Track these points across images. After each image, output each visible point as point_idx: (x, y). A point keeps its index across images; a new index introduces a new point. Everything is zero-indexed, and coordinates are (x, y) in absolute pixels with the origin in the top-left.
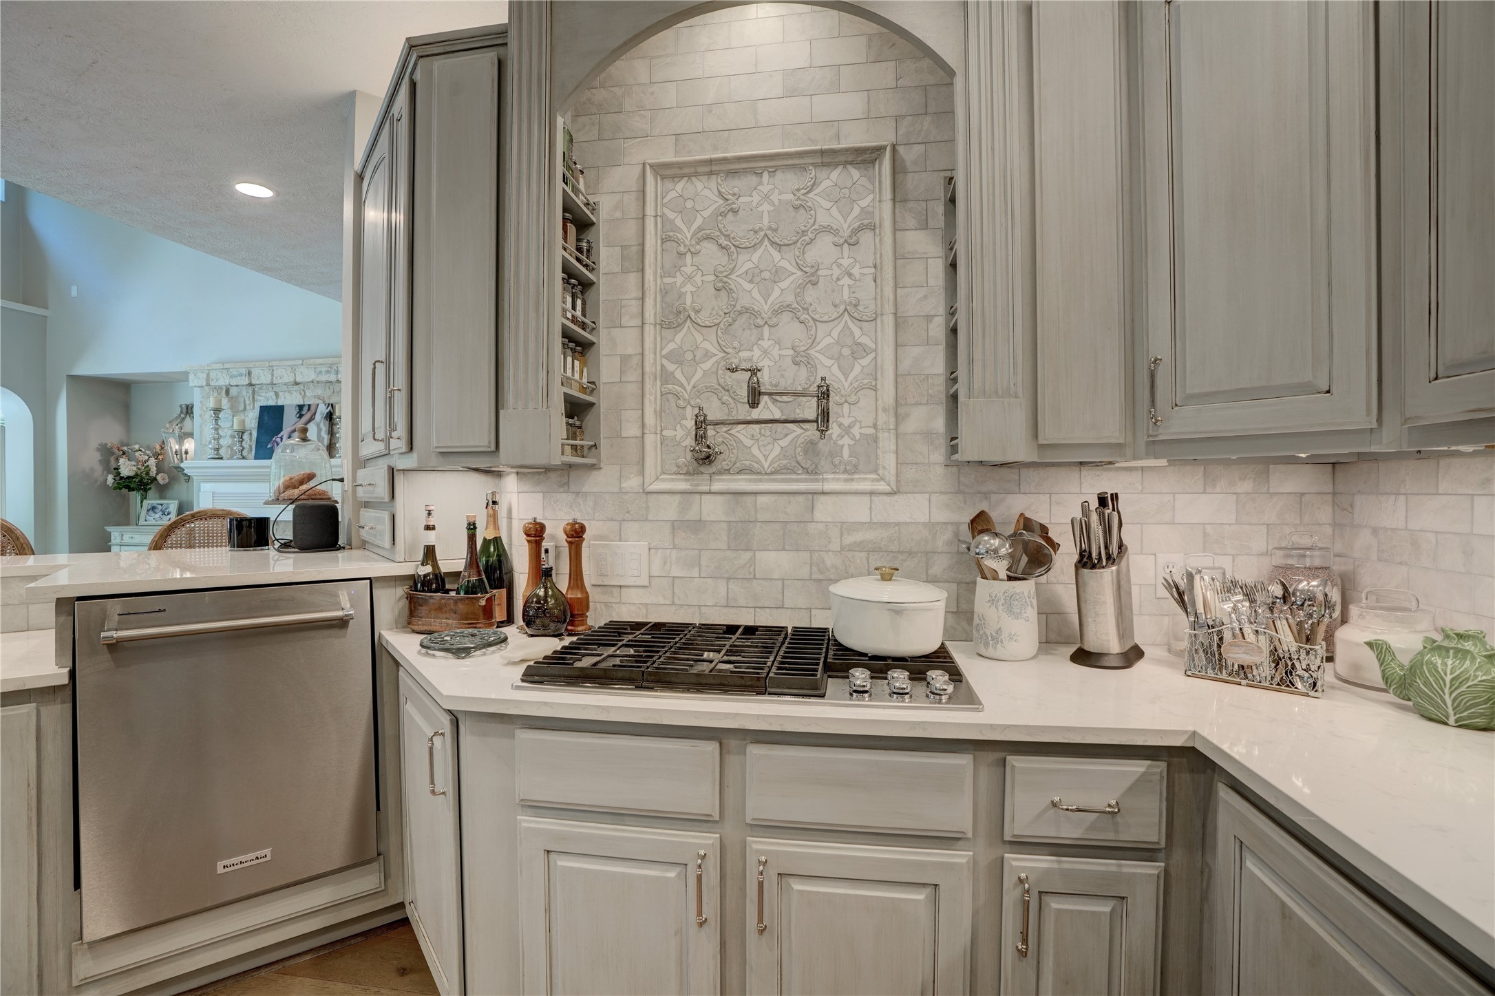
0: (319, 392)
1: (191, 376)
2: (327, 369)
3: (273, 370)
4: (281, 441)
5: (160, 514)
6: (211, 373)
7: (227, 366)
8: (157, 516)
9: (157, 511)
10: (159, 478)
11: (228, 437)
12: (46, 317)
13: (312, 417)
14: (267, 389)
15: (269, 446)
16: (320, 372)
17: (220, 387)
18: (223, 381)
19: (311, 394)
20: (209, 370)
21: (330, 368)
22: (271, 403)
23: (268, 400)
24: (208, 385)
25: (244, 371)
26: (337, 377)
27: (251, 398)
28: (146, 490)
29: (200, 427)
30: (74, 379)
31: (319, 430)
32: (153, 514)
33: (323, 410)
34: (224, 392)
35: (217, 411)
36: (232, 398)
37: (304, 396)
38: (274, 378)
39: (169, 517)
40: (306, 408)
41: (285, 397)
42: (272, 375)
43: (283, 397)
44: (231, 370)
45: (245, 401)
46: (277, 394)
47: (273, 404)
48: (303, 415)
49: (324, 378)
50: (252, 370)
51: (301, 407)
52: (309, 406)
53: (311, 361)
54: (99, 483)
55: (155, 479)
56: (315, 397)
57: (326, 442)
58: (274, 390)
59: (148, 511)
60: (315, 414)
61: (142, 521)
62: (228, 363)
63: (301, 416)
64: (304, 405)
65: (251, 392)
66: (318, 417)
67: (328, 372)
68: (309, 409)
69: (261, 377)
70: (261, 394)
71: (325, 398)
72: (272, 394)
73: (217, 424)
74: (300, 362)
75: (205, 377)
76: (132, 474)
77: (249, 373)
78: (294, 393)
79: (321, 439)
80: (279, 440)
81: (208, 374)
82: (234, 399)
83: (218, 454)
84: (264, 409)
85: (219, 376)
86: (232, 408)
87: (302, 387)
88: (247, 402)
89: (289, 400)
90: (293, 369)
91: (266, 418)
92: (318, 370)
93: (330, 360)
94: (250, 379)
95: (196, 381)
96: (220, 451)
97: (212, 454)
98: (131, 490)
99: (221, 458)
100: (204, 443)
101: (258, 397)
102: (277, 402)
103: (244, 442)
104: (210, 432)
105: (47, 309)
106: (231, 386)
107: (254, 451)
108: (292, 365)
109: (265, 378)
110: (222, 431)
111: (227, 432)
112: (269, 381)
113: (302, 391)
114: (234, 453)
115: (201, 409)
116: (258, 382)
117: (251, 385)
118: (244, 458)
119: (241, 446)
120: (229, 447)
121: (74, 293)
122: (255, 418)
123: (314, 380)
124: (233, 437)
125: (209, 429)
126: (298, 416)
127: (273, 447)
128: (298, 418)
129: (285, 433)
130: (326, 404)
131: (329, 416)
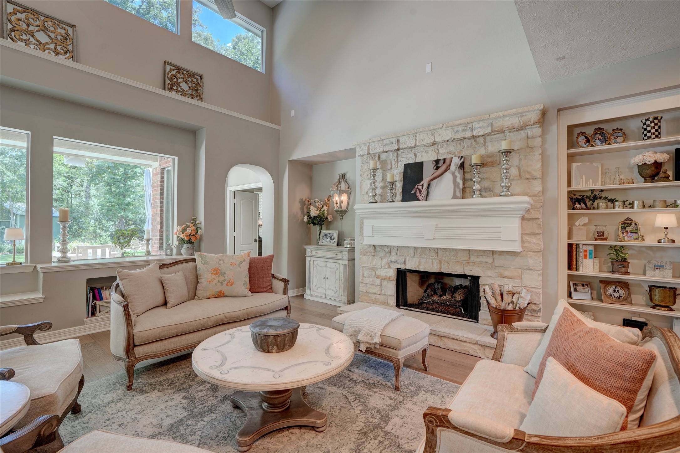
0: (452, 149)
1: (357, 149)
2: (463, 128)
3: (416, 137)
4: (422, 187)
5: (329, 239)
7: (383, 138)
8: (328, 240)
9: (328, 237)
10: (329, 217)
11: (379, 188)
12: (280, 130)
13: (447, 168)
14: (408, 152)
15: (413, 192)
16: (457, 131)
17: (374, 155)
18: (379, 150)
19: (444, 151)
20: (370, 143)
21: (466, 127)
22: (411, 161)
23: (409, 160)
24: (369, 153)
25: (394, 140)
26: (472, 133)
27: (396, 160)
28: (321, 225)
29: (361, 182)
30: (291, 162)
31: (455, 177)
32: (325, 239)
33: (456, 161)
34: (376, 158)
35: (375, 170)
36: (382, 161)
37: (438, 154)
38: (417, 141)
39: (334, 241)
40: (441, 162)
41: (422, 156)
42: (416, 140)
43: (420, 156)
44: (385, 141)
45: (391, 162)
46: (415, 155)
47: (413, 162)
48: (440, 167)
49: (460, 135)
50: (400, 139)
51: (437, 162)
52: (444, 160)
53: (451, 123)
54: (299, 220)
55: (327, 218)
56: (448, 153)
57: (461, 186)
58: (413, 152)
59: (323, 237)
60: (450, 165)
61: (320, 243)
62: (384, 136)
63: (438, 168)
64: (440, 160)
65: (396, 155)
66: (453, 167)
67: (464, 130)
68: (444, 162)
69: (407, 142)
70: (404, 156)
71: (456, 153)
72: (412, 155)
73: (374, 179)
74: (441, 125)
75: (367, 148)
76: (316, 215)
77: (398, 141)
78: (430, 152)
79: (457, 184)
80: (420, 187)
81: (369, 146)
82: (384, 162)
83: (375, 200)
84: (407, 166)
85: (376, 146)
86: (382, 168)
87: (436, 146)
88: (393, 163)
89: (427, 158)
90: (433, 132)
91: (409, 172)
92: (455, 130)
93: (468, 120)
94: (398, 145)
95: (361, 152)
96: (376, 198)
97: (371, 199)
98: (315, 224)
99: (376, 202)
100: (363, 193)
101: (401, 158)
102: (415, 161)
103: (394, 190)
104: (369, 185)
105: (280, 126)
106: (384, 152)
107: (399, 197)
108: (434, 129)
109: (410, 143)
110: (377, 184)
111: (379, 184)
112: (413, 145)
113: (438, 150)
114: (385, 199)
115: (361, 171)
116: (404, 147)
117: (398, 150)
118: (394, 201)
119: (392, 193)
120: (380, 195)
121: (292, 115)
122: (400, 173)
123: (451, 139)
124: (383, 188)
125: (367, 184)
126: (435, 168)
127: (415, 193)
128: (436, 169)
129: (425, 182)
130: (459, 157)
131: (462, 166)
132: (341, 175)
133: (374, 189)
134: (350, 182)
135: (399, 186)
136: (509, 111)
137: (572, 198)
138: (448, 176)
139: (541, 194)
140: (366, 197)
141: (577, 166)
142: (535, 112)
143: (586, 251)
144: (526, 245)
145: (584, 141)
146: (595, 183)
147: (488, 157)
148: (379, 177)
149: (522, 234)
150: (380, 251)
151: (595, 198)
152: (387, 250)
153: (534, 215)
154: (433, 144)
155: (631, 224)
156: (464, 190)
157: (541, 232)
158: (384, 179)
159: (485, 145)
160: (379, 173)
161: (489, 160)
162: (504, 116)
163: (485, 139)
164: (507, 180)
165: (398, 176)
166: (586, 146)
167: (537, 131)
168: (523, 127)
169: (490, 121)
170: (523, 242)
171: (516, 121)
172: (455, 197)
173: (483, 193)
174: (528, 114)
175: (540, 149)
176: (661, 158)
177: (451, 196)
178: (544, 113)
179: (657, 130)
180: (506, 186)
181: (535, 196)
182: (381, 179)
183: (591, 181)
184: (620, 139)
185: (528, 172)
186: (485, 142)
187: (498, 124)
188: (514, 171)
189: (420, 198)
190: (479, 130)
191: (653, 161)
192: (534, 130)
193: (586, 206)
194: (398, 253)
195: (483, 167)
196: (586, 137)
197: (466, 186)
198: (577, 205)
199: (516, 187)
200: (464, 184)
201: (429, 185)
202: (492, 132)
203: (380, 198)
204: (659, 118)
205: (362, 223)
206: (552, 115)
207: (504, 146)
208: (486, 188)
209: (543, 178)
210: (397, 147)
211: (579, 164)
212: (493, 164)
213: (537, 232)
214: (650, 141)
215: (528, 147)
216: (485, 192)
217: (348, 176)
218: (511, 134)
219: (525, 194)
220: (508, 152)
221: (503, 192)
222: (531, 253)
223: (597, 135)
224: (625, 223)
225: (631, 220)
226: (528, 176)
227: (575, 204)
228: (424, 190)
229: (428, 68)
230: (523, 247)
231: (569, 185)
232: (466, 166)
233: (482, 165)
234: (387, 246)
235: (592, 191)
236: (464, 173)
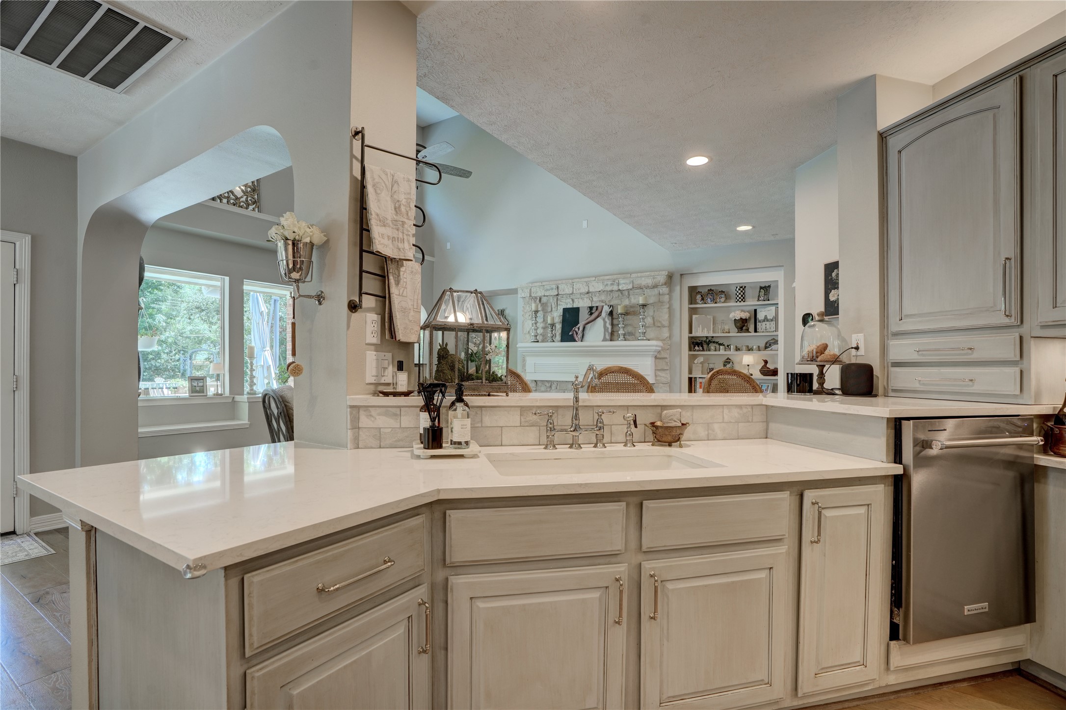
0: (603, 298)
1: (520, 291)
2: (611, 282)
3: (573, 285)
4: (579, 330)
6: (532, 289)
7: (544, 284)
11: (540, 329)
12: (433, 262)
13: (599, 314)
14: (566, 299)
15: (570, 334)
16: (607, 285)
17: (536, 298)
18: (540, 293)
20: (531, 287)
21: (613, 281)
22: (569, 306)
23: (567, 304)
24: (530, 296)
25: (554, 286)
26: (619, 287)
27: (556, 304)
29: (523, 322)
31: (605, 323)
33: (606, 309)
34: (538, 301)
35: (536, 312)
36: (543, 304)
37: (592, 301)
38: (574, 290)
40: (594, 309)
42: (573, 288)
43: (577, 302)
44: (545, 286)
45: (551, 306)
46: (573, 300)
47: (571, 307)
48: (593, 313)
49: (609, 288)
50: (560, 286)
51: (591, 308)
52: (597, 307)
53: (602, 278)
56: (600, 301)
57: (610, 330)
58: (571, 298)
60: (601, 312)
62: (545, 282)
63: (591, 314)
64: (593, 307)
65: (555, 300)
66: (603, 314)
67: (612, 284)
68: (597, 309)
69: (566, 289)
70: (563, 301)
72: (570, 301)
73: (536, 320)
74: (594, 278)
75: (529, 291)
77: (558, 288)
78: (585, 299)
79: (606, 328)
80: (577, 329)
81: (531, 289)
83: (536, 339)
84: (565, 310)
85: (538, 290)
86: (543, 310)
87: (590, 294)
88: (553, 306)
89: (583, 304)
90: (587, 284)
91: (567, 316)
92: (605, 283)
93: (615, 277)
94: (558, 291)
95: (523, 294)
96: (538, 337)
97: (533, 339)
99: (538, 342)
100: (525, 332)
101: (560, 303)
102: (573, 306)
103: (554, 331)
104: (531, 325)
105: (434, 257)
106: (544, 296)
107: (558, 337)
108: (588, 281)
109: (568, 290)
110: (538, 324)
111: (540, 325)
112: (571, 292)
113: (592, 298)
114: (546, 338)
115: (523, 311)
116: (563, 293)
117: (557, 295)
118: (554, 341)
119: (552, 334)
120: (541, 334)
121: (448, 246)
122: (560, 316)
123: (602, 290)
124: (544, 328)
125: (529, 324)
126: (589, 313)
127: (572, 334)
128: (590, 315)
129: (581, 325)
130: (608, 306)
131: (611, 313)
132: (500, 310)
133: (536, 330)
134: (509, 318)
135: (559, 327)
136: (645, 273)
137: (694, 342)
138: (600, 321)
139: (668, 339)
140: (528, 336)
141: (696, 318)
142: (663, 277)
143: (701, 383)
144: (658, 378)
145: (700, 299)
146: (708, 332)
147: (631, 307)
148: (540, 319)
149: (655, 370)
150: (541, 386)
151: (710, 342)
152: (548, 385)
153: (663, 355)
154: (588, 293)
155: (730, 362)
156: (612, 334)
157: (668, 368)
158: (545, 320)
159: (629, 297)
160: (540, 314)
161: (632, 310)
162: (641, 277)
163: (629, 292)
164: (643, 327)
165: (557, 318)
166: (701, 303)
167: (665, 290)
168: (655, 286)
169: (632, 279)
170: (656, 376)
171: (649, 282)
172: (605, 340)
173: (627, 337)
174: (658, 277)
175: (668, 304)
176: (743, 316)
177: (602, 338)
178: (670, 277)
179: (742, 296)
180: (642, 333)
181: (664, 340)
182: (542, 320)
183: (706, 329)
184: (723, 300)
185: (660, 322)
186: (629, 295)
187: (638, 282)
188: (649, 320)
189: (577, 339)
190: (624, 285)
191: (739, 318)
192: (664, 289)
193: (703, 348)
194: (558, 388)
195: (627, 315)
196: (702, 296)
197: (615, 330)
198: (697, 348)
199: (651, 333)
200: (612, 328)
201: (584, 328)
202: (633, 288)
203: (541, 337)
204: (743, 287)
205: (524, 360)
206: (677, 278)
207: (641, 302)
208: (630, 333)
209: (670, 326)
210: (556, 293)
211: (697, 316)
212: (635, 313)
213: (666, 369)
214: (738, 304)
215: (659, 301)
216: (629, 336)
217: (507, 312)
218: (648, 290)
219: (657, 339)
220: (644, 306)
221: (640, 337)
222: (662, 385)
223: (709, 295)
224: (727, 362)
225: (730, 359)
226: (659, 325)
227: (695, 347)
228: (580, 332)
229: (585, 224)
230: (656, 380)
231: (691, 332)
232: (614, 313)
233: (626, 314)
234: (548, 381)
235: (707, 337)
236: (612, 319)
